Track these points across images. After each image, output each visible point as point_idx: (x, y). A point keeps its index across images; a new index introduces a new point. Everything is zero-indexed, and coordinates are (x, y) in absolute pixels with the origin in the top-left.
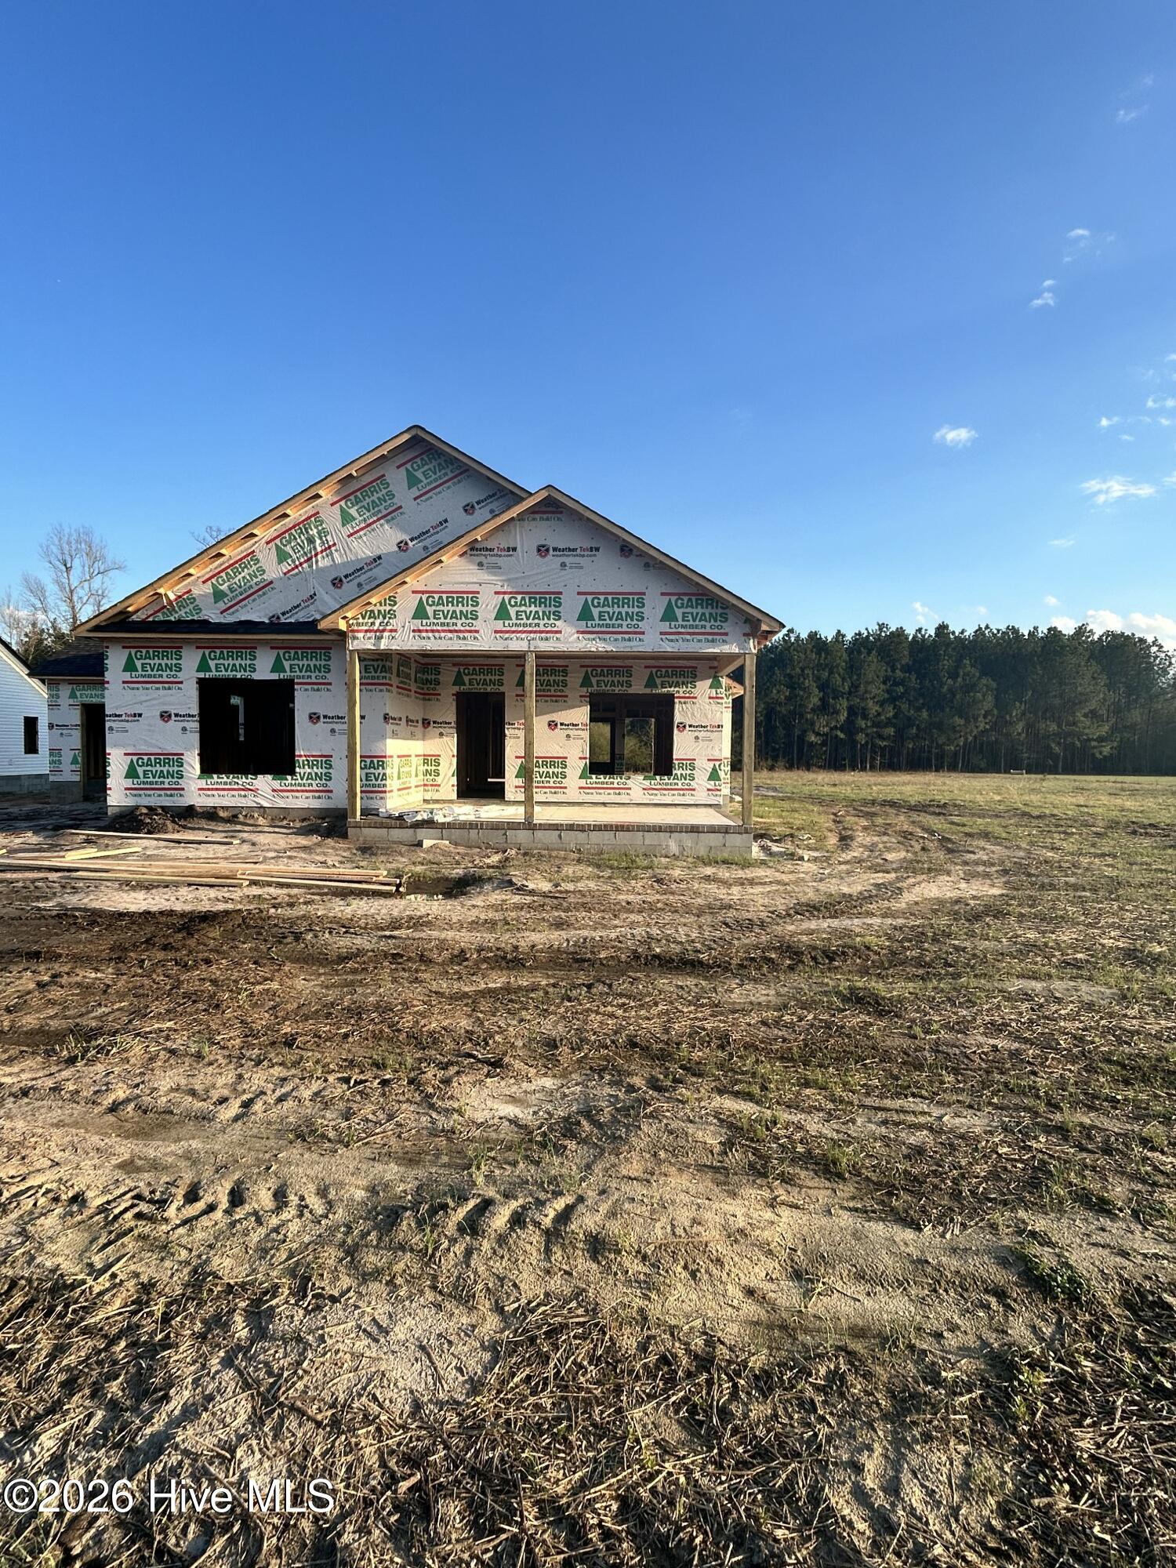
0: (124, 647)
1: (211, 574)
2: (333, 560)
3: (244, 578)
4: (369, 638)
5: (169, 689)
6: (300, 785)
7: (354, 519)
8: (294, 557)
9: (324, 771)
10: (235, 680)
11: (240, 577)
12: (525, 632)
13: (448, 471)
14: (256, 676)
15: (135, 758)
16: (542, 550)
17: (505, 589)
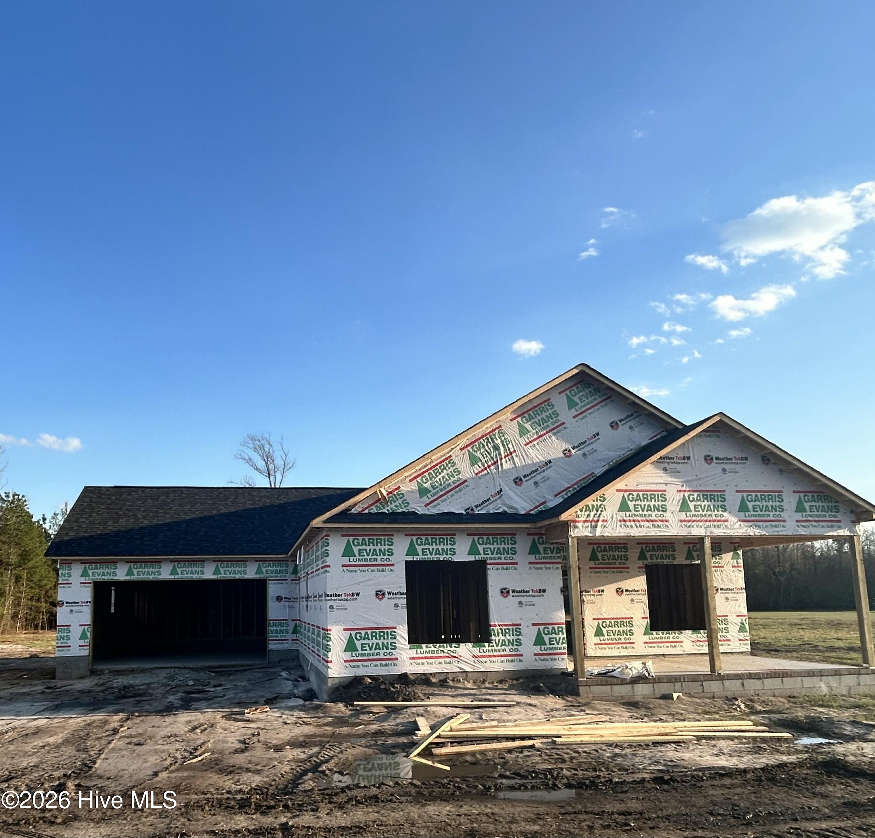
0: (343, 536)
1: (417, 474)
2: (514, 463)
3: (443, 477)
4: (587, 527)
5: (383, 571)
6: (496, 651)
7: (529, 432)
8: (484, 461)
9: (515, 637)
10: (438, 562)
11: (440, 476)
12: (702, 521)
13: (597, 396)
14: (456, 559)
15: (353, 633)
16: (708, 459)
17: (684, 489)
